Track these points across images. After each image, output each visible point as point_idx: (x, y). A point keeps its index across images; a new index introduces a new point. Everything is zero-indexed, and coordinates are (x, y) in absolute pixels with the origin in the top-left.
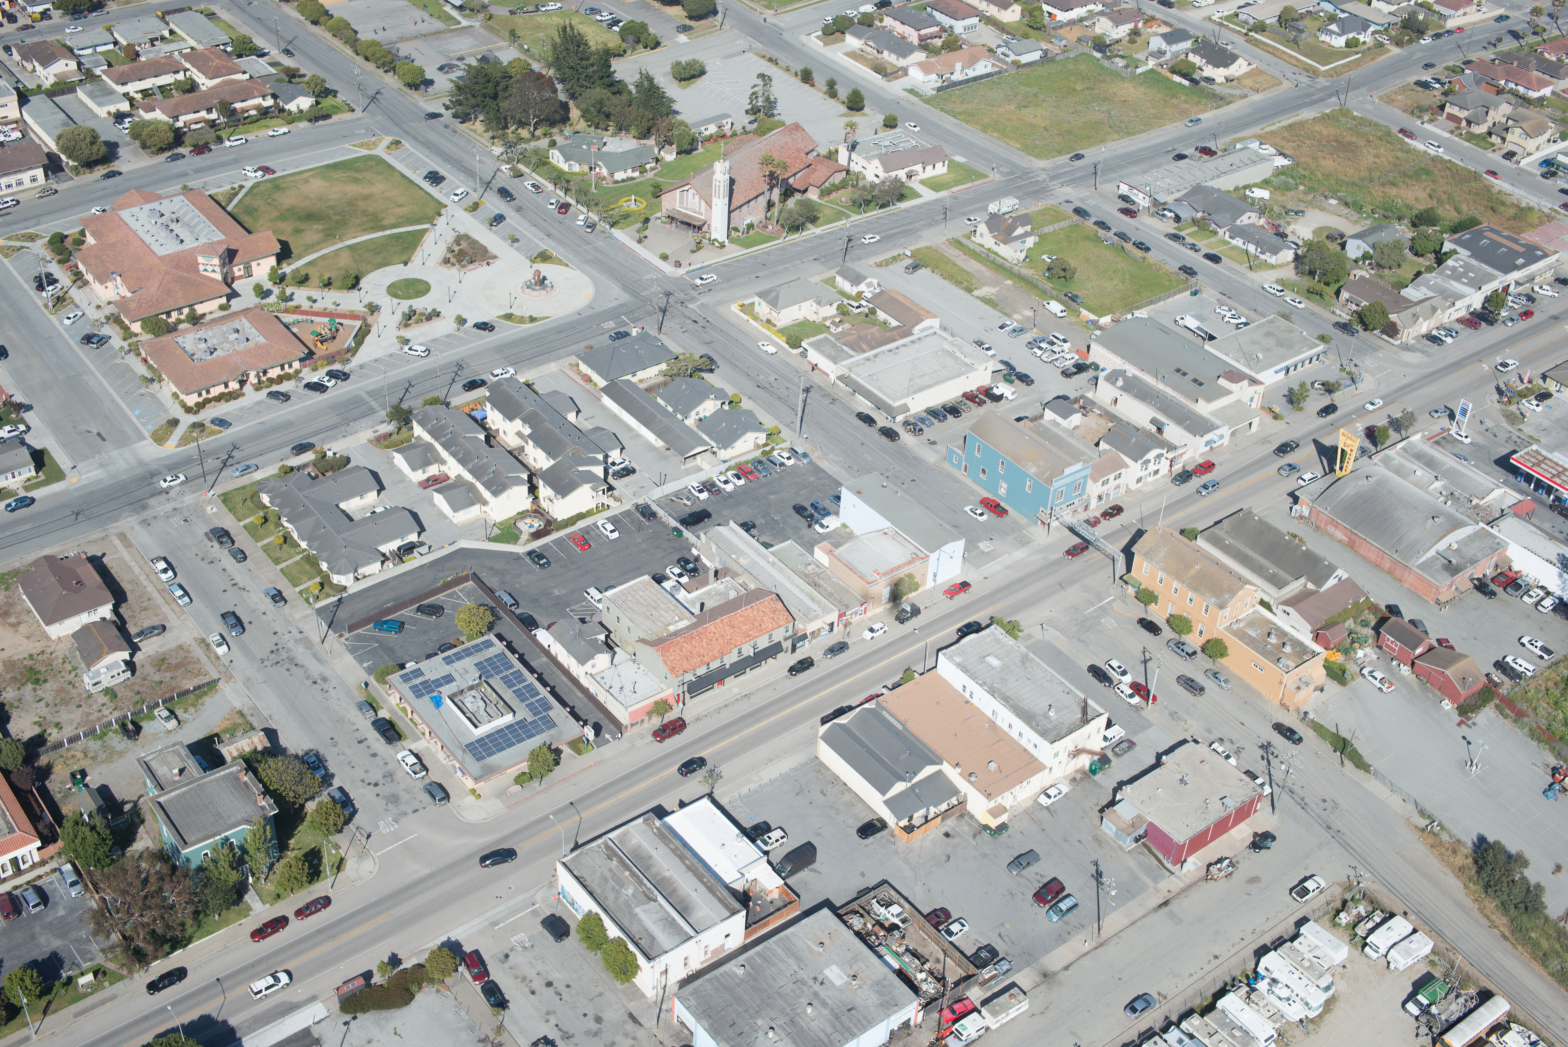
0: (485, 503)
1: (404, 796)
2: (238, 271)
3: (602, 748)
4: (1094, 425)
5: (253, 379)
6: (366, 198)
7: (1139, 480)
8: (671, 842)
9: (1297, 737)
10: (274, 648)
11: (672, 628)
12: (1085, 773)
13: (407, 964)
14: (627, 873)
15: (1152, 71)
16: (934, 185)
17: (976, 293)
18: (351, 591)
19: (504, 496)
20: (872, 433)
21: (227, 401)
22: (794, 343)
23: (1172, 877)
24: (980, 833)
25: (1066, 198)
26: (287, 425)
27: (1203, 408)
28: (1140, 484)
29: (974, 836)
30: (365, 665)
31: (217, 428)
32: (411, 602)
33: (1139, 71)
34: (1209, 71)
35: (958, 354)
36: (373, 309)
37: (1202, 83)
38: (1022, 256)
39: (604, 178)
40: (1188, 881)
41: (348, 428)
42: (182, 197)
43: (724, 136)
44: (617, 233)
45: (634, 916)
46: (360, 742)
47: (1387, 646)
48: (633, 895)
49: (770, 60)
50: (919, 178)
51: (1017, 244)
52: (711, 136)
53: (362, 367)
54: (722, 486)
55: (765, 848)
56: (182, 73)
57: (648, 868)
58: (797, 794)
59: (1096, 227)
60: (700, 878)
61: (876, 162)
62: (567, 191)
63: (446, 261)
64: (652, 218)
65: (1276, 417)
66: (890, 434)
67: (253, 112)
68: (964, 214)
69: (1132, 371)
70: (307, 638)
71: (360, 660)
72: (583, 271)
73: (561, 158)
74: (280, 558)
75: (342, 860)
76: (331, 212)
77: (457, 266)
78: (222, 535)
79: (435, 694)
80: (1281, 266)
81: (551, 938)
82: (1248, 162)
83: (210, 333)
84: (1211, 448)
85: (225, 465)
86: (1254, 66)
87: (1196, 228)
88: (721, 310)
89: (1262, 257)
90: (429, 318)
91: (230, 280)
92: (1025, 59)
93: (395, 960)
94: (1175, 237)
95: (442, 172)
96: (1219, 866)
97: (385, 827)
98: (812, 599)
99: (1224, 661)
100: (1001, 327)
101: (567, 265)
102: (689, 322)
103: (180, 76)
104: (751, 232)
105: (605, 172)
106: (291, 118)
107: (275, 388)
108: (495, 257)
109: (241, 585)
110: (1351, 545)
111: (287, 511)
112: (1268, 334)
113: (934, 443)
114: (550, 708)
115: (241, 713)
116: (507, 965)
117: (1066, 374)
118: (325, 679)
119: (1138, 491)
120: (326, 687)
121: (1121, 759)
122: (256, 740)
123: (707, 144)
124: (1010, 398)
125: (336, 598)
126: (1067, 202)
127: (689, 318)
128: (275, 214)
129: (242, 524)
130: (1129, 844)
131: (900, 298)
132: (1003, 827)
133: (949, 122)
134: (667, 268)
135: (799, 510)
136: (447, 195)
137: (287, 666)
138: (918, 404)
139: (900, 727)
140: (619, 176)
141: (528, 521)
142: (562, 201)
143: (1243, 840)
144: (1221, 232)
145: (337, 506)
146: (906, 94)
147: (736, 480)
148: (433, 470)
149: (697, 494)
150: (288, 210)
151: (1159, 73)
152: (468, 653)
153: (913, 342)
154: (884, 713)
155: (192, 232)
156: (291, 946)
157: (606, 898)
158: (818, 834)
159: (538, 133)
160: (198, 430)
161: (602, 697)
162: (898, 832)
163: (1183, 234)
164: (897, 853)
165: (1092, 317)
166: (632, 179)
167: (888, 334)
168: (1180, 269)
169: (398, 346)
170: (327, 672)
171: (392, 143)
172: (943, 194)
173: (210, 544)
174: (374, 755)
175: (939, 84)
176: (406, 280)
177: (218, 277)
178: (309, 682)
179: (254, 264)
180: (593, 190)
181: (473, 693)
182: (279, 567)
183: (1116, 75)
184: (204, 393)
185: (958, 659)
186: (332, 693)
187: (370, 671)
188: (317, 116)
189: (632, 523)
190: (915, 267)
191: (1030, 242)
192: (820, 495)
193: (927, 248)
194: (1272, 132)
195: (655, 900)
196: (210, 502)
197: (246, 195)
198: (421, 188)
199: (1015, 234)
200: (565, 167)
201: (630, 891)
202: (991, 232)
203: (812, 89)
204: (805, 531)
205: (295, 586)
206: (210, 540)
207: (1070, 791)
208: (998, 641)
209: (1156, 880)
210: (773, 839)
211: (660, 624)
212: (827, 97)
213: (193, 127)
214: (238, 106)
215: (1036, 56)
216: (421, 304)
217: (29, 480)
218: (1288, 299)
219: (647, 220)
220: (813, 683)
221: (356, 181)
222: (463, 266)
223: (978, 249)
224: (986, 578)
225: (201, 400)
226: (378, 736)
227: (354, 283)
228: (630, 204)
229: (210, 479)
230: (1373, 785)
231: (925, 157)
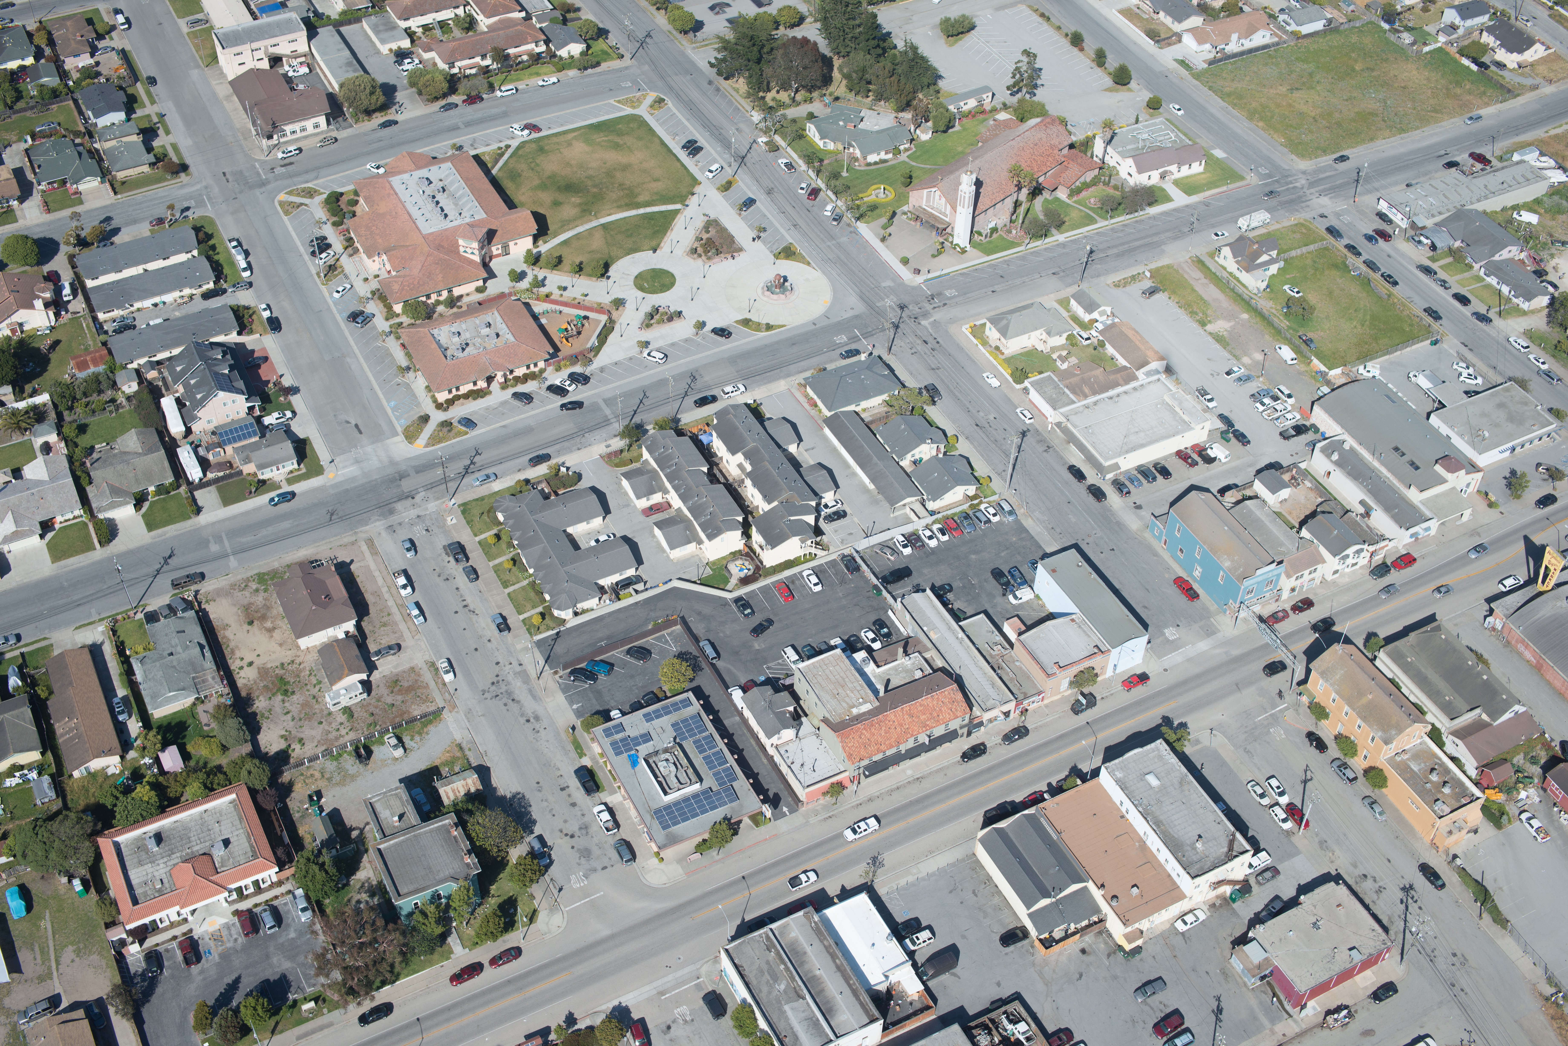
0: (700, 542)
1: (596, 851)
2: (496, 249)
3: (778, 822)
4: (1302, 499)
5: (499, 378)
6: (625, 168)
7: (1336, 572)
8: (825, 938)
9: (1440, 883)
10: (495, 680)
11: (855, 711)
12: (1225, 899)
13: (581, 1025)
14: (782, 967)
15: (1440, 50)
16: (1188, 187)
17: (1209, 327)
18: (569, 625)
19: (718, 540)
20: (1080, 489)
21: (475, 399)
22: (1020, 375)
23: (1290, 1020)
24: (1114, 953)
25: (1321, 211)
26: (527, 431)
27: (1415, 496)
28: (1337, 575)
29: (1109, 955)
30: (575, 707)
31: (464, 428)
32: (623, 642)
33: (1426, 49)
34: (1502, 55)
35: (1177, 409)
36: (619, 303)
37: (1492, 68)
38: (1263, 285)
39: (857, 160)
40: (1304, 1026)
41: (583, 440)
42: (449, 164)
43: (983, 112)
44: (862, 228)
45: (783, 1013)
46: (562, 789)
47: (1551, 790)
48: (785, 991)
49: (1042, 15)
50: (1173, 177)
51: (1259, 272)
52: (970, 112)
53: (602, 370)
54: (926, 540)
55: (912, 948)
56: (462, 8)
57: (802, 963)
58: (951, 892)
59: (1345, 251)
60: (847, 979)
61: (1130, 161)
62: (818, 172)
63: (694, 251)
64: (898, 211)
65: (1491, 505)
66: (1097, 493)
67: (525, 58)
68: (1213, 226)
69: (1350, 442)
70: (525, 671)
71: (571, 701)
72: (823, 272)
73: (817, 134)
74: (508, 581)
75: (535, 911)
76: (589, 183)
77: (704, 257)
78: (459, 551)
79: (633, 752)
80: (1533, 312)
81: (710, 1015)
82: (1521, 180)
83: (464, 326)
84: (1417, 539)
85: (467, 472)
86: (1551, 52)
87: (1450, 259)
88: (953, 329)
89: (1515, 300)
90: (670, 319)
91: (487, 260)
92: (1306, 29)
93: (571, 1020)
94: (1427, 271)
95: (702, 142)
96: (1336, 1016)
97: (576, 882)
98: (993, 685)
99: (1384, 790)
100: (1228, 373)
101: (809, 264)
102: (919, 342)
103: (460, 11)
104: (995, 236)
105: (858, 153)
106: (562, 65)
107: (521, 388)
108: (741, 250)
109: (471, 607)
110: (1538, 668)
111: (518, 534)
112: (1501, 405)
113: (1139, 507)
114: (735, 779)
115: (460, 747)
116: (668, 1037)
117: (1285, 436)
118: (537, 718)
119: (1334, 582)
120: (537, 726)
121: (1263, 888)
122: (469, 781)
123: (965, 120)
124: (1223, 460)
125: (555, 632)
126: (1322, 216)
127: (920, 337)
128: (537, 182)
129: (477, 539)
130: (1254, 982)
131: (1130, 334)
132: (1138, 950)
133: (1215, 105)
134: (905, 274)
135: (997, 574)
136: (702, 170)
137: (505, 700)
138: (1129, 462)
139: (1054, 836)
140: (872, 158)
141: (739, 562)
142: (814, 186)
143: (1366, 988)
144: (1476, 266)
145: (565, 531)
146: (1176, 65)
147: (940, 536)
148: (657, 498)
149: (901, 548)
150: (549, 177)
151: (1447, 54)
152: (667, 711)
153: (1135, 389)
154: (1042, 820)
155: (456, 205)
156: (483, 993)
157: (760, 991)
158: (964, 937)
159: (799, 97)
160: (445, 429)
161: (784, 769)
162: (1037, 943)
163: (1435, 266)
164: (1034, 964)
165: (1323, 368)
166: (885, 161)
167: (1112, 377)
168: (1425, 310)
169: (638, 349)
170: (541, 712)
171: (655, 102)
172: (1195, 199)
173: (447, 559)
174: (574, 805)
175: (1212, 56)
176: (653, 270)
177: (477, 259)
178: (522, 720)
179: (511, 244)
180: (844, 174)
181: (667, 756)
182: (507, 591)
183: (1401, 51)
184: (454, 390)
185: (1119, 775)
186: (543, 733)
187: (578, 713)
188: (588, 62)
189: (836, 574)
190: (1152, 292)
191: (1274, 269)
192: (1019, 558)
193: (1169, 267)
194: (1555, 139)
195: (804, 998)
196: (450, 512)
197: (511, 157)
198: (678, 160)
199: (1259, 261)
200: (821, 144)
201: (783, 987)
202: (1235, 257)
203: (1080, 54)
204: (999, 599)
205: (520, 613)
206: (447, 554)
207: (1207, 918)
208: (1160, 757)
209: (1273, 1021)
210: (921, 941)
211: (844, 705)
212: (1094, 65)
213: (468, 72)
214: (511, 51)
215: (1319, 25)
216: (664, 300)
217: (291, 472)
218: (1531, 357)
219: (894, 214)
220: (982, 772)
221: (617, 146)
222: (709, 258)
223: (1219, 271)
224: (1166, 670)
225: (450, 396)
226: (579, 785)
227: (604, 270)
228: (877, 194)
229: (452, 486)
230: (1507, 944)
231: (1183, 156)
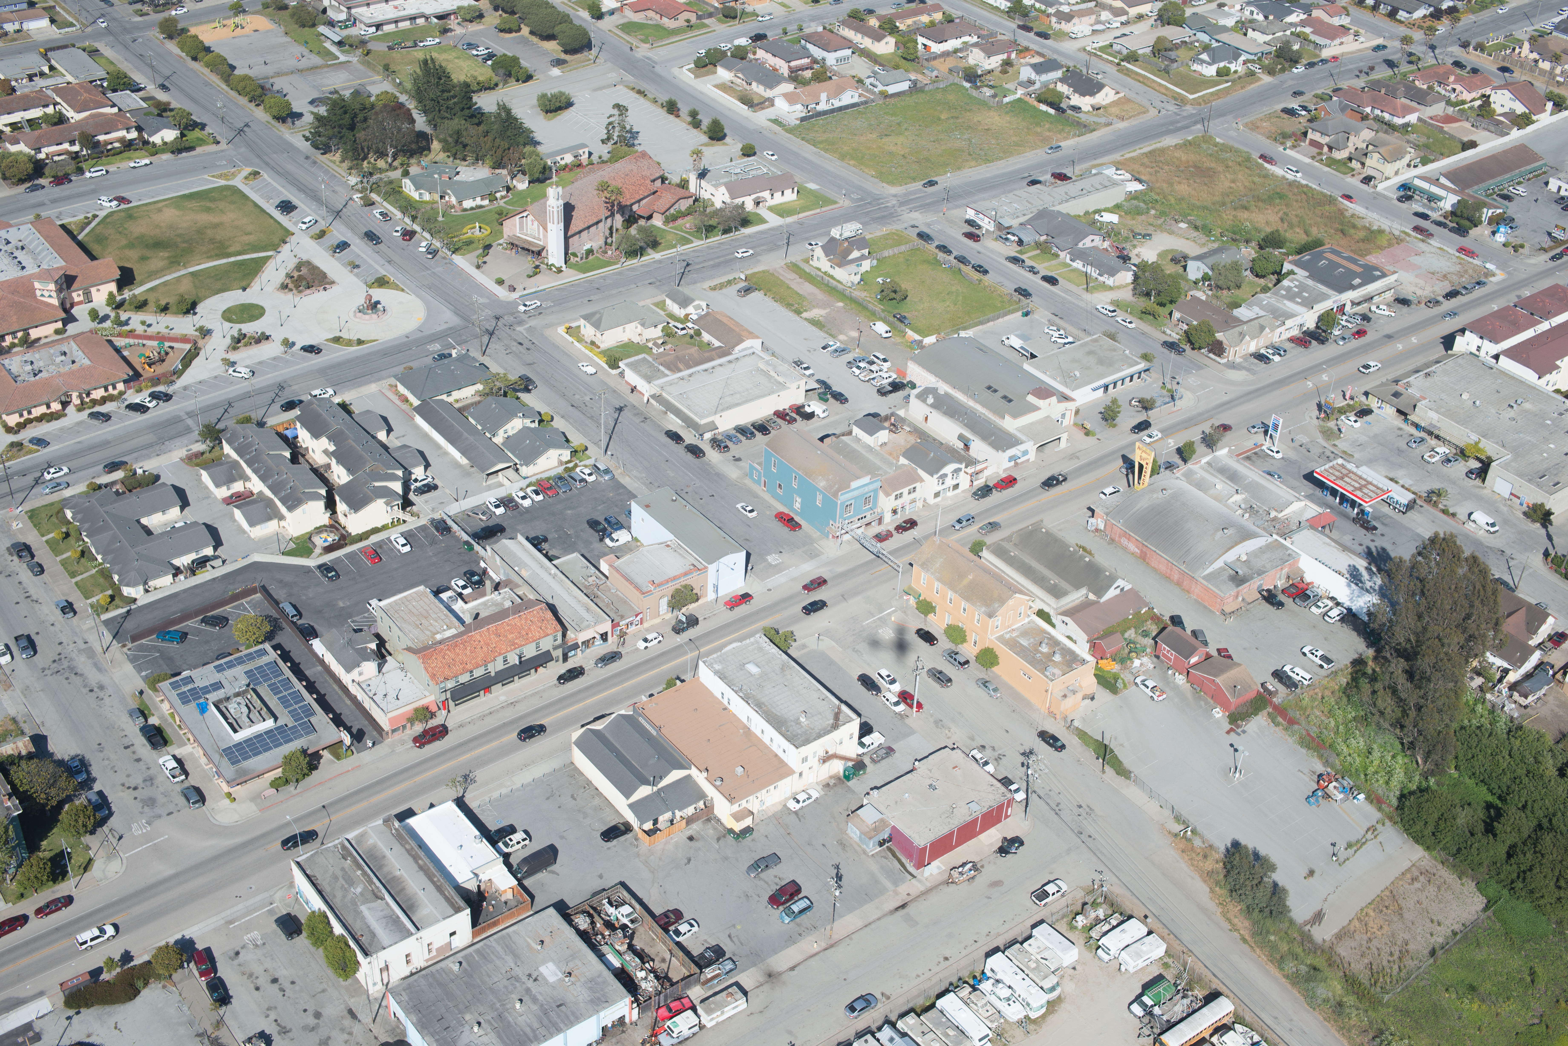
0: (281, 518)
1: (161, 799)
2: (77, 296)
3: (362, 754)
4: (902, 442)
5: (76, 401)
6: (216, 226)
7: (937, 495)
8: (407, 842)
9: (1059, 744)
10: (57, 658)
11: (439, 637)
12: (839, 779)
13: (138, 961)
14: (359, 872)
15: (1019, 100)
16: (781, 211)
17: (805, 315)
18: (140, 603)
19: (299, 511)
20: (680, 449)
21: (48, 421)
22: (614, 363)
23: (914, 881)
24: (724, 836)
25: (913, 223)
26: (104, 444)
27: (1010, 424)
28: (938, 499)
29: (718, 839)
30: (144, 674)
31: (35, 447)
32: (197, 613)
33: (1006, 100)
34: (1076, 100)
35: (772, 373)
36: (205, 333)
37: (1069, 112)
38: (857, 278)
39: (453, 207)
40: (929, 885)
41: (163, 447)
42: (30, 226)
43: (579, 165)
44: (458, 259)
45: (358, 914)
46: (126, 748)
47: (1164, 655)
48: (361, 894)
49: (639, 92)
50: (767, 204)
51: (853, 268)
52: (566, 166)
53: (185, 388)
54: (520, 501)
55: (506, 850)
56: (52, 107)
57: (381, 867)
58: (548, 799)
59: (937, 251)
60: (430, 877)
61: (723, 189)
62: (414, 218)
63: (284, 287)
64: (494, 244)
65: (1088, 433)
66: (695, 451)
67: (117, 145)
68: (807, 239)
69: (944, 388)
70: (91, 648)
71: (139, 669)
72: (418, 296)
73: (413, 188)
74: (76, 571)
75: (90, 860)
76: (179, 240)
77: (295, 291)
78: (23, 550)
79: (202, 701)
80: (1119, 287)
81: (283, 937)
82: (1099, 187)
83: (37, 356)
84: (1016, 464)
85: (37, 483)
86: (1122, 95)
87: (1038, 252)
88: (548, 332)
89: (1101, 279)
90: (258, 341)
91: (68, 306)
92: (892, 89)
93: (127, 957)
94: (1015, 260)
95: (295, 201)
96: (960, 869)
97: (138, 829)
98: (588, 610)
99: (995, 669)
100: (824, 348)
101: (403, 290)
102: (515, 344)
103: (50, 110)
104: (591, 257)
105: (453, 200)
106: (155, 150)
107: (97, 409)
108: (333, 283)
109: (34, 597)
110: (1143, 557)
111: (86, 526)
112: (1090, 353)
113: (739, 460)
114: (313, 713)
115: (14, 720)
116: (236, 962)
117: (882, 392)
118: (101, 687)
119: (937, 505)
120: (101, 694)
121: (878, 765)
122: (20, 744)
123: (562, 173)
124: (822, 415)
125: (125, 610)
126: (913, 227)
127: (515, 340)
128: (124, 242)
129: (44, 539)
130: (873, 848)
131: (725, 320)
132: (748, 830)
133: (808, 151)
134: (501, 293)
135: (593, 524)
136: (296, 224)
137: (67, 675)
138: (726, 422)
139: (654, 733)
140: (468, 204)
141: (324, 535)
142: (408, 228)
143: (991, 844)
144: (1062, 254)
145: (138, 521)
146: (770, 124)
147: (534, 496)
148: (238, 487)
149: (493, 509)
150: (137, 238)
151: (1026, 102)
152: (240, 661)
153: (730, 362)
154: (640, 719)
155: (35, 259)
157: (335, 896)
158: (562, 837)
159: (396, 163)
160: (15, 449)
161: (367, 704)
162: (641, 835)
163: (1023, 257)
164: (638, 855)
165: (917, 337)
166: (481, 207)
167: (707, 355)
168: (1016, 291)
169: (223, 368)
170: (105, 680)
171: (250, 174)
172: (790, 220)
173: (10, 558)
174: (138, 760)
175: (804, 115)
176: (243, 305)
177: (55, 302)
178: (85, 691)
179: (93, 290)
180: (440, 219)
181: (239, 699)
182: (74, 580)
183: (983, 104)
184: (25, 413)
185: (717, 667)
186: (107, 700)
187: (145, 679)
188: (180, 148)
189: (425, 537)
190: (747, 290)
191: (866, 265)
192: (616, 509)
193: (764, 272)
194: (1132, 159)
195: (383, 899)
196: (16, 518)
197: (98, 224)
198: (272, 217)
199: (851, 257)
200: (415, 195)
201: (359, 890)
202: (827, 256)
203: (677, 120)
204: (597, 545)
205: (87, 598)
206: (11, 554)
207: (821, 797)
208: (760, 649)
209: (896, 883)
210: (515, 842)
211: (428, 633)
212: (690, 127)
213: (56, 158)
214: (102, 138)
215: (904, 86)
216: (252, 328)
218: (1119, 319)
219: (488, 247)
220: (579, 692)
221: (208, 210)
222: (300, 292)
223: (814, 272)
224: (769, 590)
225: (22, 420)
226: (145, 742)
227: (190, 308)
228: (475, 231)
229: (20, 496)
230: (1131, 792)
231: (775, 184)
